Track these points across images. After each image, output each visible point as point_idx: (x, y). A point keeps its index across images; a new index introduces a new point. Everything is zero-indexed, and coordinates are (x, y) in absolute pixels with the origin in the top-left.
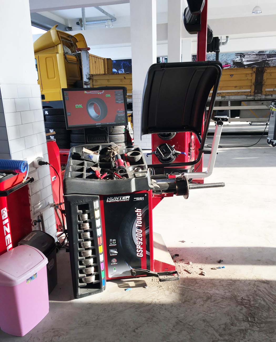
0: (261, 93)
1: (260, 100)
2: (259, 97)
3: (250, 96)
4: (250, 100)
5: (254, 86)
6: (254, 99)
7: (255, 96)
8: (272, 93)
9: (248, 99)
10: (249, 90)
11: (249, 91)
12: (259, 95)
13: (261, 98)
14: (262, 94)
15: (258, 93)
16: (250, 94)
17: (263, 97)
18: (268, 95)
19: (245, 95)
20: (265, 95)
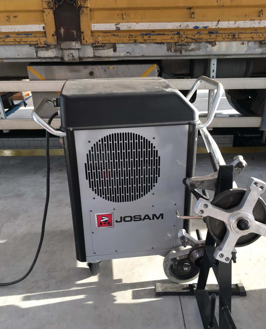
0: (79, 38)
1: (82, 63)
2: (76, 54)
3: (47, 47)
4: (50, 60)
5: (51, 12)
6: (62, 58)
7: (62, 49)
8: (113, 40)
9: (40, 58)
10: (38, 28)
11: (38, 30)
12: (75, 45)
13: (81, 56)
14: (84, 42)
15: (69, 38)
16: (43, 40)
17: (89, 52)
18: (103, 46)
19: (30, 45)
20: (93, 47)
